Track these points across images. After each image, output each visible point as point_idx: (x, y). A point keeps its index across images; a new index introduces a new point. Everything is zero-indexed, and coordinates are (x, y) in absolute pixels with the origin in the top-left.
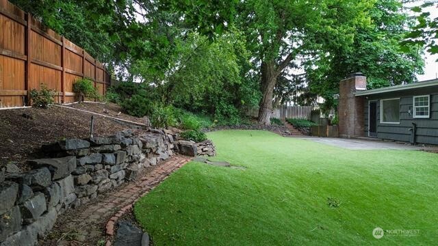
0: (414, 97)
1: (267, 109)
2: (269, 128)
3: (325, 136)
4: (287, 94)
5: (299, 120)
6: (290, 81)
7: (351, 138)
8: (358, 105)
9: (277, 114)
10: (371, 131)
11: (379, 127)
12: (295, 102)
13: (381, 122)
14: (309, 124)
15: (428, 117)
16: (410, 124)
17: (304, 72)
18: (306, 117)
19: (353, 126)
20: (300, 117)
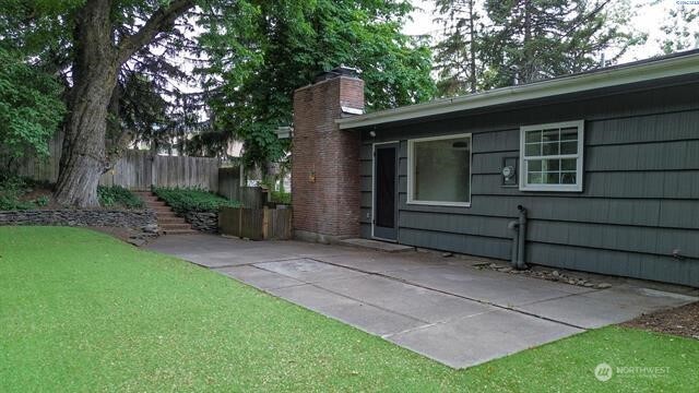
0: (524, 130)
1: (87, 160)
2: (89, 219)
3: (258, 238)
4: (162, 132)
5: (188, 193)
6: (169, 104)
7: (329, 243)
8: (346, 154)
9: (125, 175)
10: (378, 223)
11: (402, 215)
12: (181, 151)
13: (410, 200)
14: (214, 203)
15: (577, 187)
16: (509, 207)
17: (199, 90)
18: (205, 185)
19: (333, 209)
20: (190, 183)
